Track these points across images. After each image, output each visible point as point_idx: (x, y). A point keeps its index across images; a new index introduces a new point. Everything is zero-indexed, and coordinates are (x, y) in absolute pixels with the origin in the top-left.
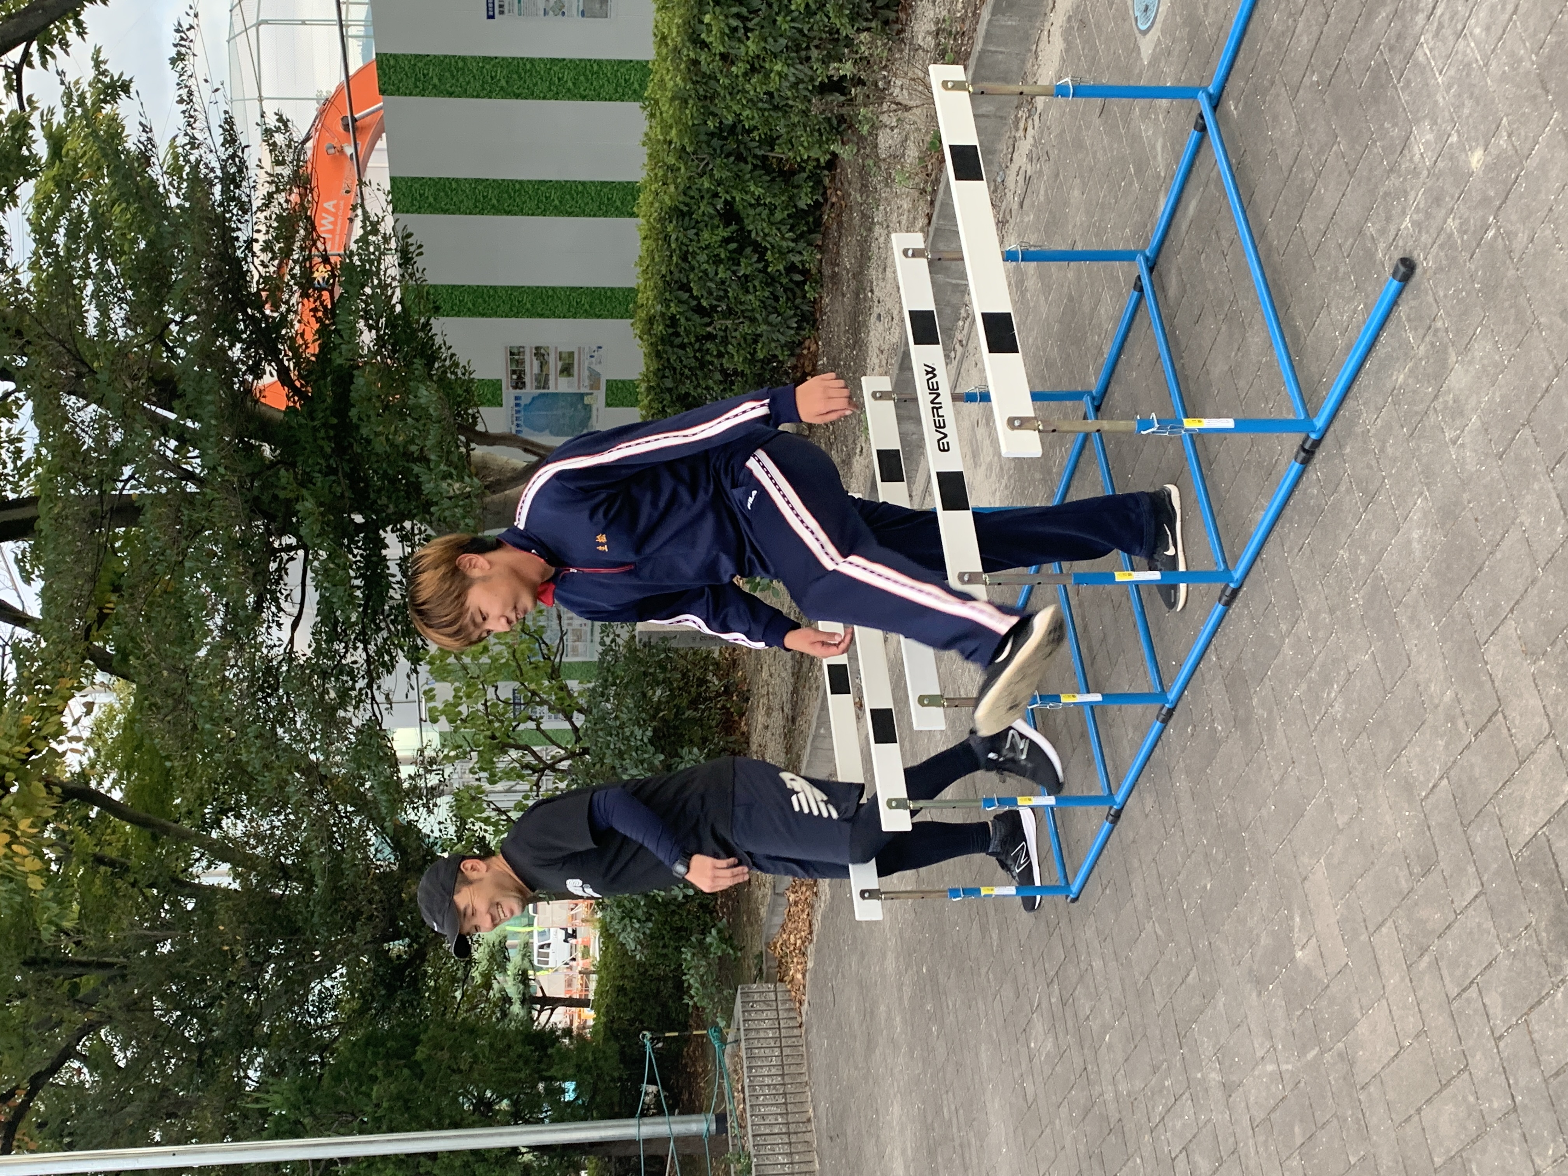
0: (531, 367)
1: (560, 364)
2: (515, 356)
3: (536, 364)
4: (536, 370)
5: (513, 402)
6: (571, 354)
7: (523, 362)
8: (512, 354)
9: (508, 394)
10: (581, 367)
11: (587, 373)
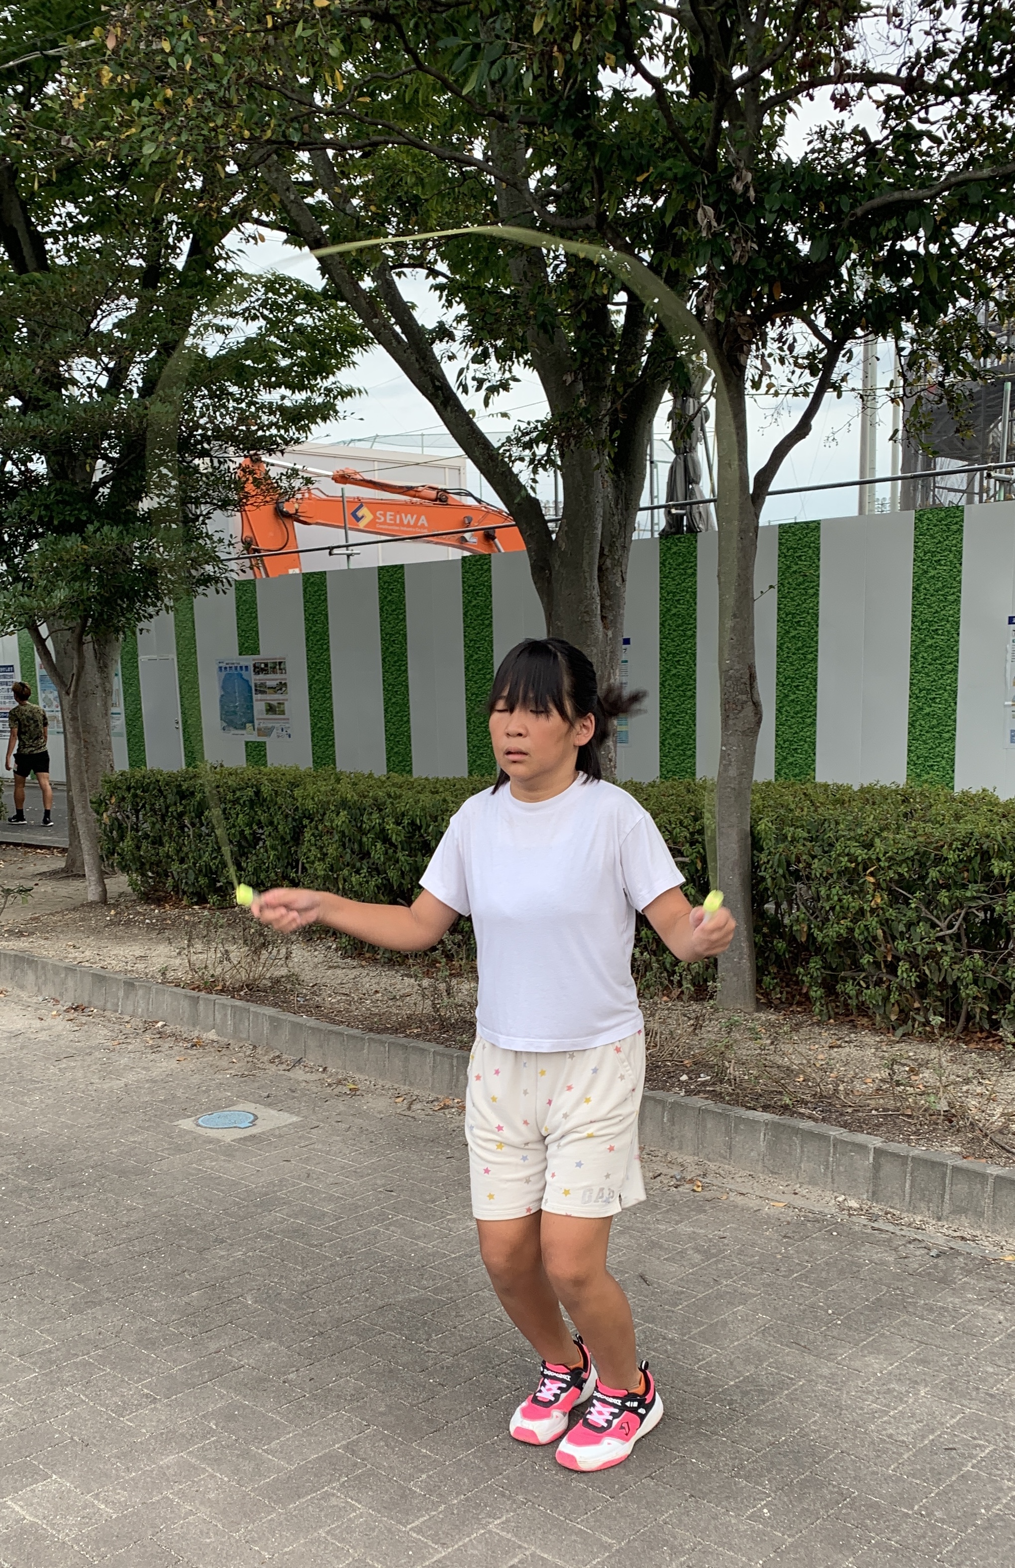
0: (271, 680)
1: (275, 703)
2: (278, 666)
3: (274, 683)
4: (269, 683)
5: (243, 664)
6: (283, 712)
7: (274, 672)
8: (280, 663)
9: (249, 660)
10: (272, 721)
11: (270, 725)
